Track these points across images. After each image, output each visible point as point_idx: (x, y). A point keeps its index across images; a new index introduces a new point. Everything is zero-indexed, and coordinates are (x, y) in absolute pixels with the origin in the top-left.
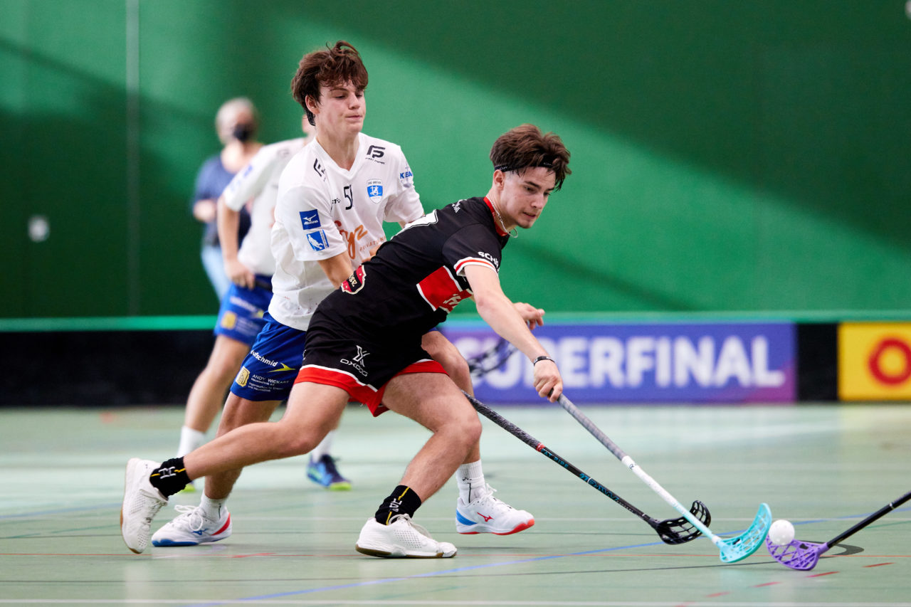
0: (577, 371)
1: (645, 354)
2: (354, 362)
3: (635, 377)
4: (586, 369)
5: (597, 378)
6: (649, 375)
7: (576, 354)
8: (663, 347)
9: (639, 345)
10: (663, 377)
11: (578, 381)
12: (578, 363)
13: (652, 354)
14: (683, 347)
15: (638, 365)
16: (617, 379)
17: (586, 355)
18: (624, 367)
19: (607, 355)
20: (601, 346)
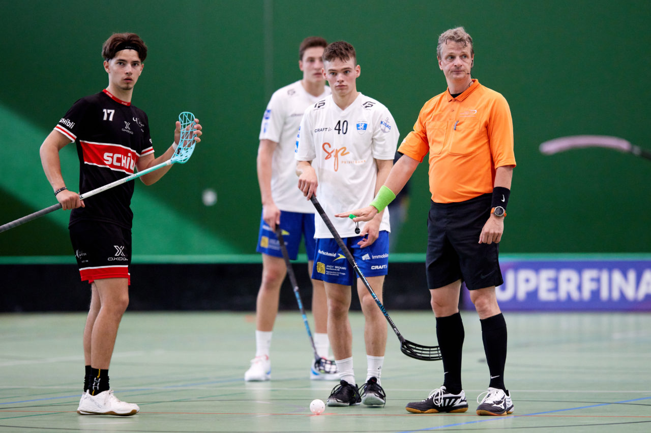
0: (549, 291)
1: (592, 280)
2: (116, 257)
3: (586, 294)
4: (556, 289)
5: (563, 295)
6: (596, 294)
7: (549, 279)
8: (605, 276)
9: (588, 274)
10: (604, 294)
11: (551, 297)
12: (551, 285)
13: (598, 280)
14: (617, 276)
15: (588, 287)
16: (575, 295)
17: (556, 281)
18: (580, 288)
19: (569, 280)
20: (565, 275)
